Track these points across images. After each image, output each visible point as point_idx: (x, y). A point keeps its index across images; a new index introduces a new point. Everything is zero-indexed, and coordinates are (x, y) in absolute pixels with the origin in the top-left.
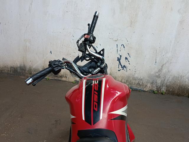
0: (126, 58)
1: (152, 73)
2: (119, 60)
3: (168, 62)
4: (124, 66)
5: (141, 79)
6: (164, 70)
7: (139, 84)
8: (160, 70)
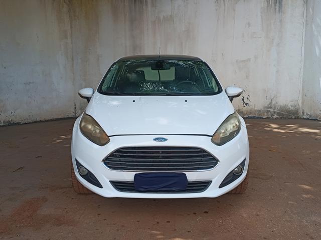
0: (247, 98)
1: (266, 105)
2: (243, 100)
3: (274, 96)
4: (247, 103)
5: (260, 111)
6: (273, 103)
7: (258, 114)
8: (271, 103)
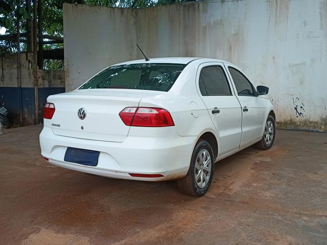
0: (301, 107)
1: (324, 117)
2: (296, 109)
4: (301, 113)
5: (316, 123)
7: (314, 126)
